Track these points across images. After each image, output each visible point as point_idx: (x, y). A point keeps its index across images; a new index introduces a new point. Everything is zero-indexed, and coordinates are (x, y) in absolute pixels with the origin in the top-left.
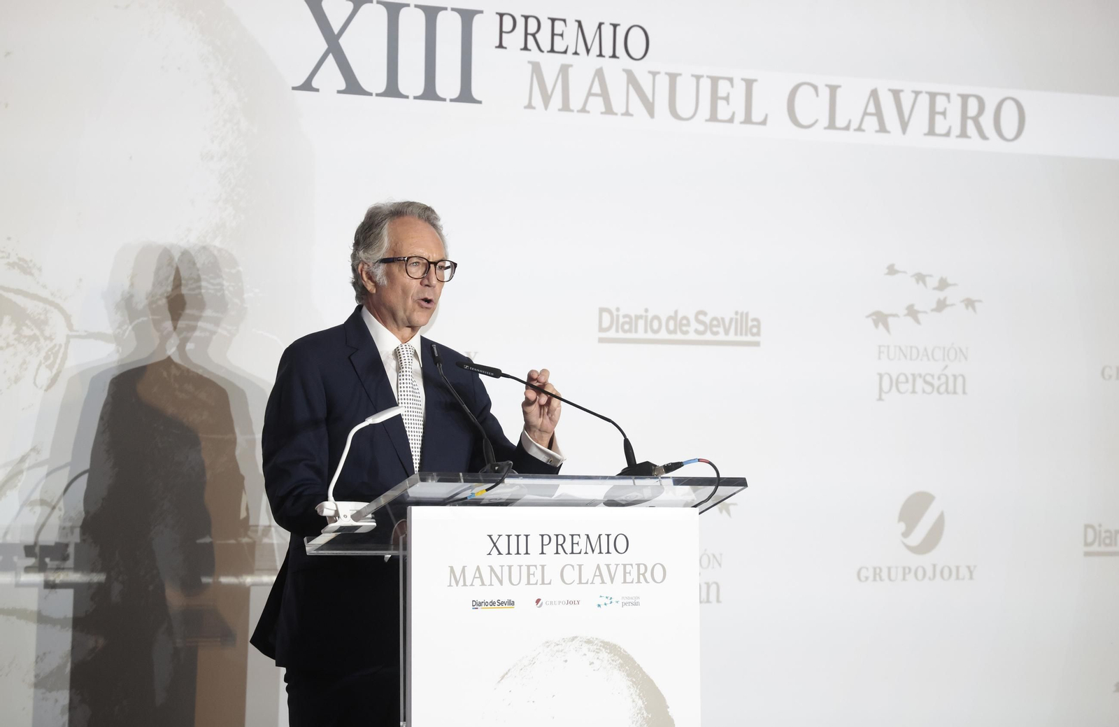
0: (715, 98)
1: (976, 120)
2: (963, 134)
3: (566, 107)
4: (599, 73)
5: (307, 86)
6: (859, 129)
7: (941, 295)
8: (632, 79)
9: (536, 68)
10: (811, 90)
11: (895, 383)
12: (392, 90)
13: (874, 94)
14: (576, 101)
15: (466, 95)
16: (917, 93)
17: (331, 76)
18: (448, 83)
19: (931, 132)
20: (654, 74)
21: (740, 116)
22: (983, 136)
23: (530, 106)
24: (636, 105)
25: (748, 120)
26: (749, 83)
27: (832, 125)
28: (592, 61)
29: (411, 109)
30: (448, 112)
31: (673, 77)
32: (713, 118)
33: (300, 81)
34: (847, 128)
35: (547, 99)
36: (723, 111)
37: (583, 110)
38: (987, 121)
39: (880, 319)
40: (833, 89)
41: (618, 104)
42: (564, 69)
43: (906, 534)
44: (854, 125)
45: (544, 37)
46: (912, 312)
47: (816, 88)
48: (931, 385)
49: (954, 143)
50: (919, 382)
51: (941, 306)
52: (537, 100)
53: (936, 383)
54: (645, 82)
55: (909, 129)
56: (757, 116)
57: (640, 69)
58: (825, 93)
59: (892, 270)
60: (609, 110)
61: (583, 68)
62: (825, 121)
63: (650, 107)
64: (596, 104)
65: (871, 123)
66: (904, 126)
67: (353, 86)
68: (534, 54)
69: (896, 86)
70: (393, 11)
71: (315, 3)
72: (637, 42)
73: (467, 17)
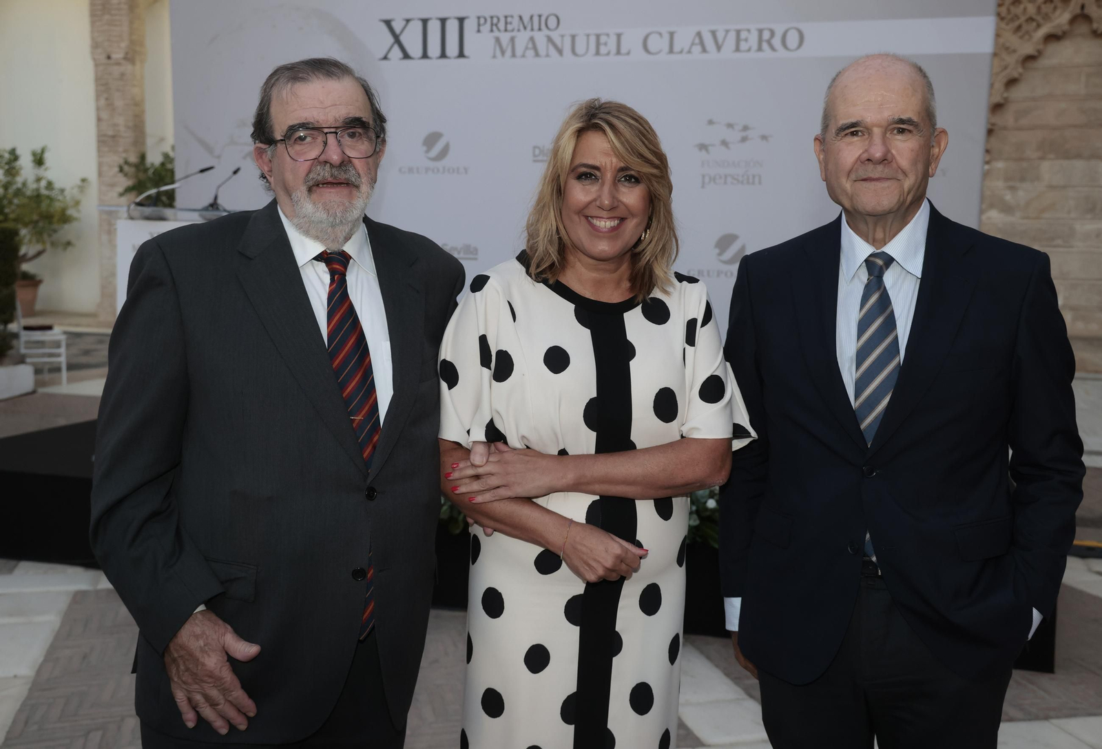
0: (598, 44)
1: (769, 42)
2: (760, 49)
3: (514, 55)
4: (532, 39)
5: (385, 58)
6: (689, 52)
7: (744, 134)
8: (550, 39)
9: (498, 40)
10: (657, 36)
11: (713, 179)
12: (425, 55)
13: (699, 34)
14: (519, 52)
15: (461, 55)
16: (727, 31)
17: (396, 53)
18: (452, 48)
19: (738, 49)
20: (562, 36)
21: (614, 50)
22: (773, 48)
23: (494, 57)
24: (552, 51)
25: (618, 52)
26: (619, 36)
27: (671, 51)
28: (528, 34)
29: (434, 63)
30: (453, 63)
31: (573, 37)
32: (598, 53)
33: (382, 55)
34: (681, 52)
35: (503, 53)
36: (603, 50)
37: (523, 56)
38: (777, 42)
39: (703, 147)
40: (672, 34)
41: (542, 51)
42: (512, 40)
43: (720, 254)
44: (686, 49)
45: (502, 25)
46: (724, 143)
47: (660, 34)
48: (738, 180)
49: (754, 55)
50: (729, 180)
51: (744, 139)
52: (498, 53)
53: (740, 179)
54: (558, 41)
55: (723, 49)
56: (623, 50)
57: (555, 36)
58: (666, 37)
59: (711, 122)
60: (537, 54)
61: (522, 38)
62: (666, 48)
63: (560, 52)
64: (531, 53)
65: (697, 49)
66: (719, 48)
67: (406, 56)
68: (496, 33)
69: (713, 28)
70: (425, 22)
71: (388, 23)
72: (552, 22)
73: (461, 21)
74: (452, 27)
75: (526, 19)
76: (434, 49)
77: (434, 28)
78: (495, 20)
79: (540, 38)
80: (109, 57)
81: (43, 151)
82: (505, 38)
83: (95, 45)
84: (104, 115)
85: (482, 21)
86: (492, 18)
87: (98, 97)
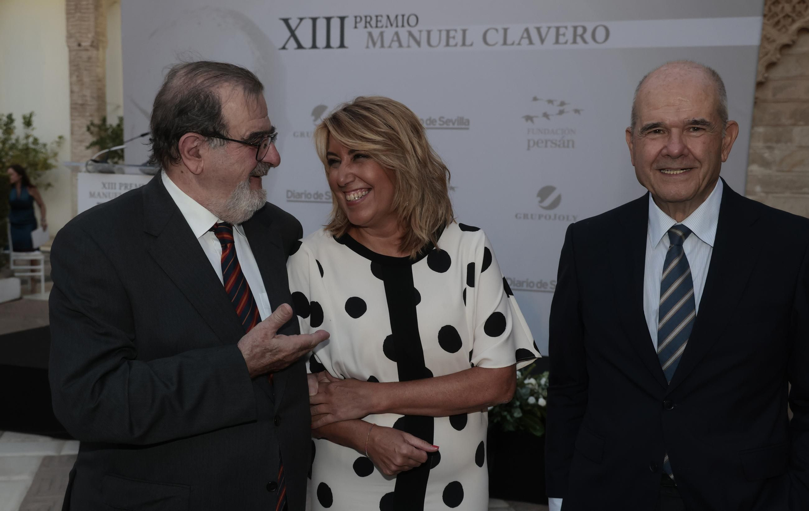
0: (448, 37)
1: (582, 36)
2: (575, 42)
3: (382, 46)
4: (397, 34)
5: (284, 48)
6: (519, 44)
7: (561, 108)
8: (410, 34)
9: (370, 34)
10: (494, 31)
11: (536, 143)
12: (314, 46)
13: (527, 30)
14: (387, 43)
15: (342, 45)
16: (549, 28)
17: (292, 44)
18: (335, 40)
19: (557, 42)
20: (420, 31)
21: (460, 43)
22: (585, 42)
23: (367, 47)
24: (412, 42)
25: (464, 44)
26: (464, 31)
27: (505, 43)
28: (394, 29)
29: (322, 52)
30: (336, 52)
31: (429, 32)
32: (448, 45)
34: (513, 44)
35: (374, 44)
36: (452, 42)
37: (390, 47)
38: (588, 36)
39: (529, 118)
40: (505, 30)
41: (404, 43)
42: (382, 34)
43: (541, 201)
44: (517, 42)
45: (373, 23)
46: (546, 115)
47: (497, 30)
48: (556, 144)
49: (570, 46)
50: (549, 144)
51: (561, 112)
53: (558, 143)
54: (417, 35)
55: (545, 42)
56: (468, 42)
57: (415, 31)
58: (501, 32)
59: (535, 99)
60: (400, 46)
61: (389, 33)
62: (501, 41)
63: (418, 43)
64: (396, 44)
65: (525, 41)
66: (542, 41)
67: (300, 46)
68: (369, 29)
69: (538, 25)
70: (314, 20)
71: (286, 21)
72: (413, 20)
73: (342, 19)
74: (335, 25)
75: (392, 18)
76: (321, 41)
77: (321, 25)
78: (368, 19)
79: (403, 33)
80: (79, 45)
81: (31, 115)
82: (376, 33)
83: (70, 36)
84: (76, 89)
85: (358, 19)
86: (366, 17)
87: (71, 75)
